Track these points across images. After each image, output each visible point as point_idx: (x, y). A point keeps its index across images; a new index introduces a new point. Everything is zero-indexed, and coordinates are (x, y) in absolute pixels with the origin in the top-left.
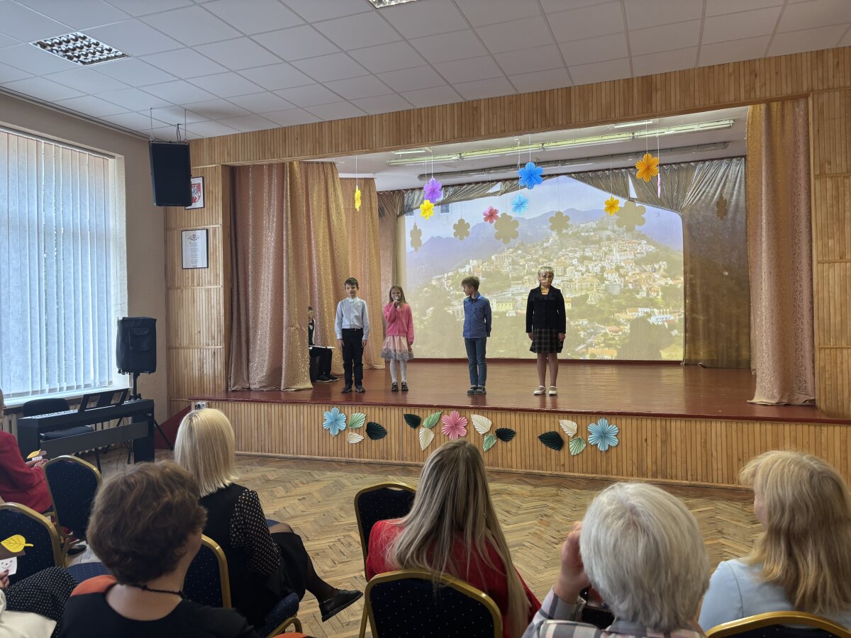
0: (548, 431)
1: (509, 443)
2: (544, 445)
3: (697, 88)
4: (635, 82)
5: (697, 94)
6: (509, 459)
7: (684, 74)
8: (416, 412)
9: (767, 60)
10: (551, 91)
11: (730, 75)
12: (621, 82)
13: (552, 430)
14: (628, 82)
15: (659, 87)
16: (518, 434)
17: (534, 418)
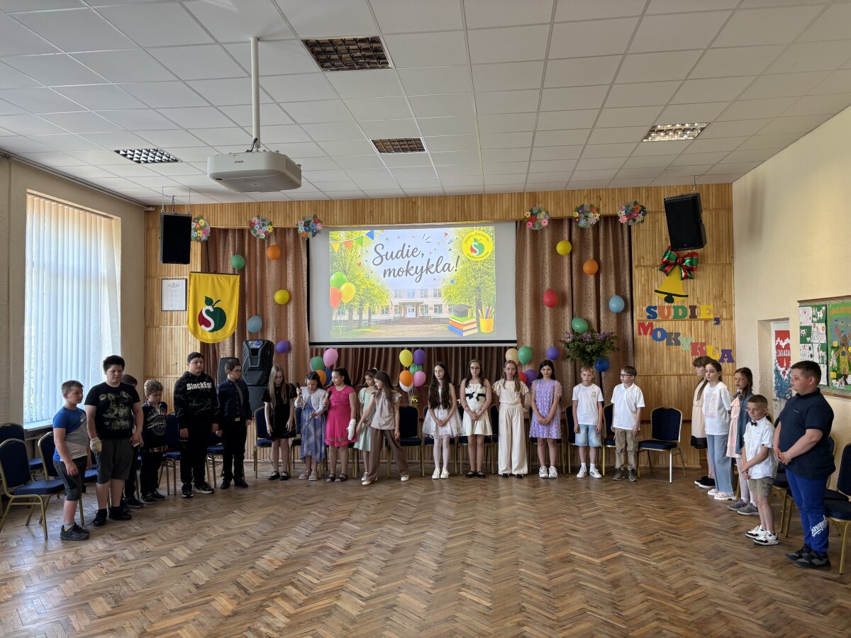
3: (564, 203)
4: (525, 195)
5: (564, 208)
7: (556, 193)
9: (607, 190)
10: (469, 196)
11: (585, 197)
12: (516, 195)
14: (521, 194)
15: (540, 200)
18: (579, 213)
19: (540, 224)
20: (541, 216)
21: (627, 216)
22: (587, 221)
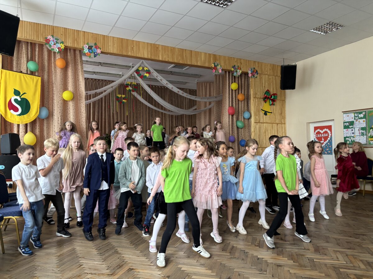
5: (228, 65)
18: (234, 69)
19: (218, 71)
20: (219, 67)
21: (251, 73)
22: (237, 73)
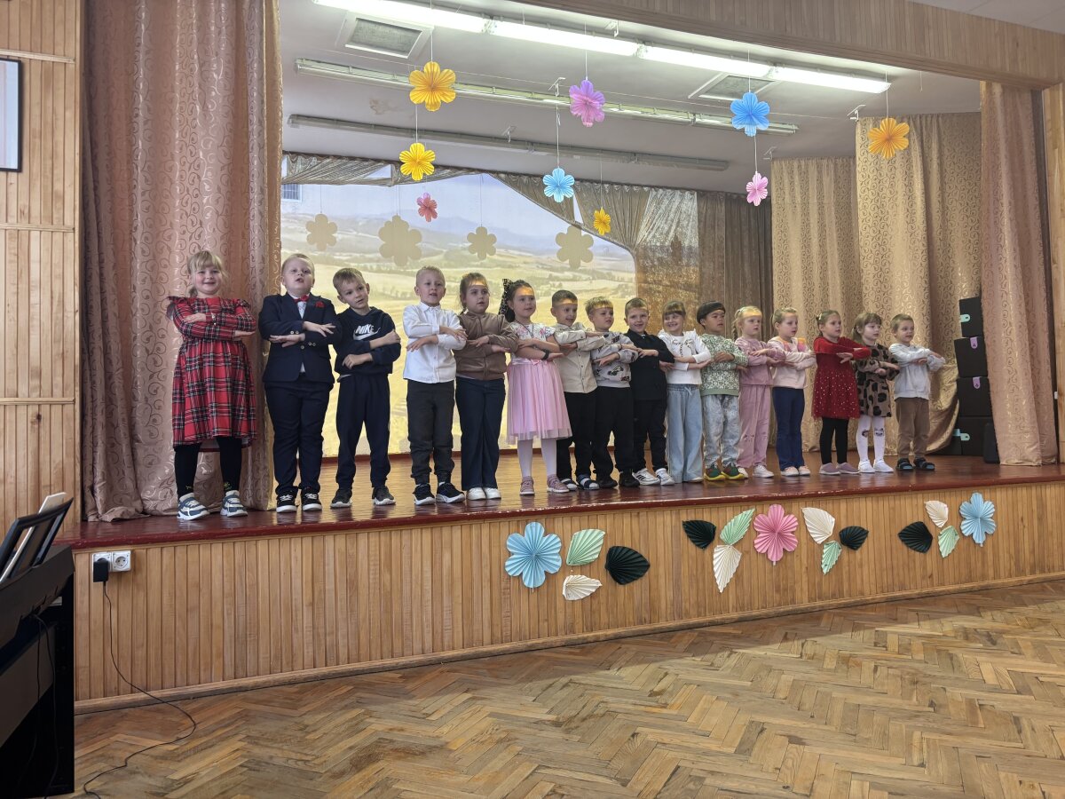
0: (909, 522)
1: (858, 552)
2: (905, 548)
6: (859, 582)
7: (955, 17)
8: (705, 515)
9: (1025, 30)
11: (996, 35)
13: (915, 521)
15: (931, 24)
16: (870, 534)
17: (892, 503)
